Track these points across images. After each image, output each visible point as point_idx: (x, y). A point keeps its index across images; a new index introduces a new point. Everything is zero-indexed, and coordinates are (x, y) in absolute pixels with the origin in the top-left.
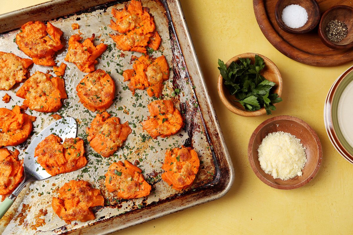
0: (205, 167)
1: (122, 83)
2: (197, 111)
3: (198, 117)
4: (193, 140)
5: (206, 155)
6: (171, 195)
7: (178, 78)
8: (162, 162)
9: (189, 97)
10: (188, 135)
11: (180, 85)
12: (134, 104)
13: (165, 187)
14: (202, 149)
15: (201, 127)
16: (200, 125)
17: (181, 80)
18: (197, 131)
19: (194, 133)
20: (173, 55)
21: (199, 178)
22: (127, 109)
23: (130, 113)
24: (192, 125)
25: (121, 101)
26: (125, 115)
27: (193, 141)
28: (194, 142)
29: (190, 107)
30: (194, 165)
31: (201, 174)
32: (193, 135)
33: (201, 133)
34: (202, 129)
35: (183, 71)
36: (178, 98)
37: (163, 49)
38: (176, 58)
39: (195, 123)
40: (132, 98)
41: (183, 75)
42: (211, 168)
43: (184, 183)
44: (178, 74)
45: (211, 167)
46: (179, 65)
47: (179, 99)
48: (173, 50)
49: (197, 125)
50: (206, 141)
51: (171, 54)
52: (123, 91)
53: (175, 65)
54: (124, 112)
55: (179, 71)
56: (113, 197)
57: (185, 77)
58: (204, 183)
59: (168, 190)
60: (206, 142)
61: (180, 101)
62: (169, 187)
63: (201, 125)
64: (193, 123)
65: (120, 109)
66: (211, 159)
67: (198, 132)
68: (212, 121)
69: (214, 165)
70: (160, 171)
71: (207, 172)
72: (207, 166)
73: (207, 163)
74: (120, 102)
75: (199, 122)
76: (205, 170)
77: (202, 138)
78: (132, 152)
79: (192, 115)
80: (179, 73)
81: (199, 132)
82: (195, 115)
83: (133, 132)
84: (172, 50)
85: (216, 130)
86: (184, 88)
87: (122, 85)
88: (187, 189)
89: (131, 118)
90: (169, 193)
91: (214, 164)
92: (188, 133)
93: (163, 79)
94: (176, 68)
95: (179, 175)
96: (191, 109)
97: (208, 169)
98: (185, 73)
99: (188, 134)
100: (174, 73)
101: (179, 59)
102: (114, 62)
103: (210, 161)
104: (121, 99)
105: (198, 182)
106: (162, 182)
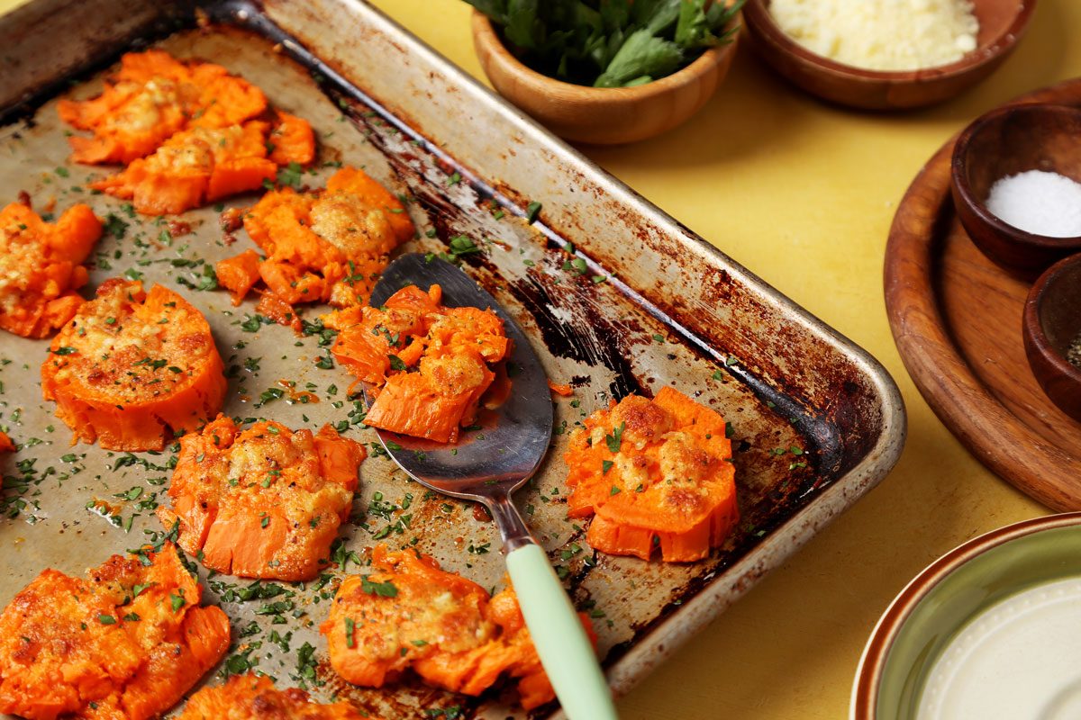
0: (752, 442)
1: (230, 314)
2: (593, 284)
3: (611, 297)
4: (642, 376)
5: (725, 402)
6: (675, 590)
7: (451, 213)
8: (560, 496)
9: (533, 254)
10: (611, 369)
11: (473, 233)
12: (321, 358)
13: (632, 575)
14: (697, 389)
15: (642, 324)
16: (635, 321)
17: (465, 216)
18: (637, 341)
19: (629, 352)
20: (388, 155)
21: (751, 487)
22: (301, 388)
23: (321, 393)
24: (604, 331)
25: (258, 372)
26: (302, 409)
27: (644, 381)
28: (651, 380)
29: (554, 281)
30: (704, 434)
31: (749, 470)
32: (629, 362)
33: (655, 343)
34: (651, 327)
35: (455, 187)
36: (489, 273)
37: (334, 155)
38: (403, 161)
39: (615, 323)
40: (300, 345)
41: (466, 199)
42: (778, 433)
43: (700, 502)
44: (442, 202)
45: (774, 430)
46: (432, 174)
47: (497, 276)
48: (376, 141)
49: (624, 323)
50: (693, 357)
51: (378, 156)
52: (248, 337)
53: (414, 182)
54: (294, 402)
55: (442, 192)
56: (423, 707)
57: (478, 203)
58: (782, 495)
59: (649, 580)
60: (697, 359)
61: (502, 279)
62: (648, 570)
63: (640, 319)
64: (604, 324)
65: (271, 397)
66: (759, 406)
67: (644, 343)
68: (674, 256)
69: (785, 420)
70: (575, 532)
71: (769, 455)
72: (755, 434)
73: (750, 425)
74: (256, 375)
75: (625, 312)
76: (760, 450)
77: (672, 357)
78: (409, 518)
79: (583, 304)
80: (447, 200)
81: (647, 340)
82: (594, 296)
83: (370, 449)
84: (375, 145)
85: (709, 267)
86: (495, 233)
87: (234, 320)
88: (730, 541)
89: (337, 406)
90: (660, 589)
91: (781, 416)
92: (605, 360)
93: (392, 228)
94: (424, 189)
95: (662, 489)
96: (564, 285)
97: (764, 442)
98: (467, 190)
99: (607, 365)
100: (424, 206)
101: (416, 159)
102: (157, 262)
103: (755, 412)
104: (253, 364)
105: (756, 501)
106: (608, 563)
